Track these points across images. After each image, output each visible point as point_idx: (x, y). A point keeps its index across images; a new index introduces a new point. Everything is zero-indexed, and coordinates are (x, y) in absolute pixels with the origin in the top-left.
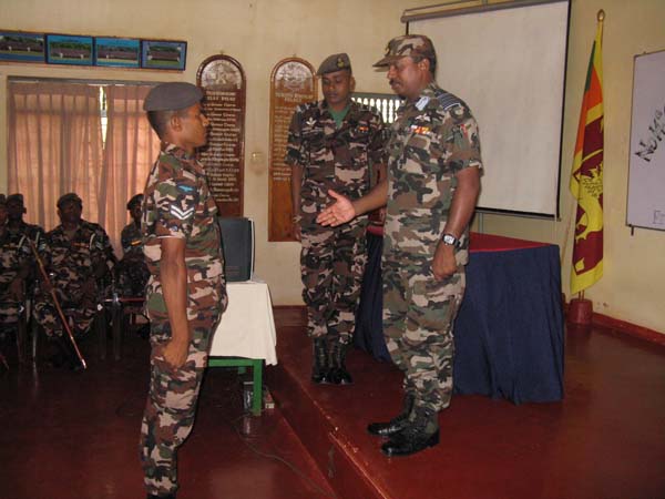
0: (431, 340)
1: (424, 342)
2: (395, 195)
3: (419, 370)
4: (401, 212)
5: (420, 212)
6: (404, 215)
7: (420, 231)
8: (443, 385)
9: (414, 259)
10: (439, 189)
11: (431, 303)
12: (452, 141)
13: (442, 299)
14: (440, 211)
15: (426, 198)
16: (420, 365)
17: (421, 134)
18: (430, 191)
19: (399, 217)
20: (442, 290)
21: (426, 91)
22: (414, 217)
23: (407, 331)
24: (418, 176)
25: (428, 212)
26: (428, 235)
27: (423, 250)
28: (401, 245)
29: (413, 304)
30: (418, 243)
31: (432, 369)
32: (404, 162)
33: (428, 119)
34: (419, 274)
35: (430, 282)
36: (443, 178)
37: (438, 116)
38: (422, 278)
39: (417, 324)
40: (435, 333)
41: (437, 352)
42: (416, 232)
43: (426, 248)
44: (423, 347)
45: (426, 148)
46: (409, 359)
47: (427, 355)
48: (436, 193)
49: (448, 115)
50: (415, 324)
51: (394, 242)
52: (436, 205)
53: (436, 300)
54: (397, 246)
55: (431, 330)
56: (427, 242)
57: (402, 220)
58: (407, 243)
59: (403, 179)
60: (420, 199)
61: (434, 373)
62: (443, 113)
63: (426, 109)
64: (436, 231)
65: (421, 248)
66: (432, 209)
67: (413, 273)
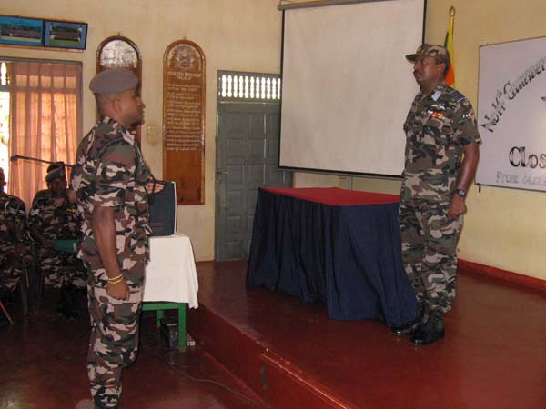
0: (444, 261)
1: (439, 263)
2: (414, 160)
3: (434, 284)
4: (420, 172)
5: (434, 172)
6: (422, 174)
7: (435, 185)
8: (450, 295)
9: (431, 204)
10: (447, 156)
11: (444, 235)
12: (462, 124)
13: (450, 232)
14: (448, 171)
15: (439, 162)
16: (435, 280)
17: (437, 117)
18: (441, 157)
19: (419, 175)
20: (450, 225)
21: (439, 87)
22: (430, 175)
23: (427, 257)
24: (432, 146)
25: (440, 171)
26: (441, 187)
27: (437, 197)
28: (420, 194)
29: (431, 237)
30: (433, 193)
31: (443, 282)
32: (422, 136)
33: (443, 108)
34: (435, 215)
35: (443, 220)
36: (450, 148)
37: (451, 106)
38: (438, 218)
39: (435, 251)
40: (447, 257)
41: (447, 270)
42: (431, 185)
43: (439, 196)
44: (438, 267)
45: (440, 128)
46: (427, 277)
47: (440, 273)
48: (445, 159)
49: (459, 106)
50: (432, 251)
51: (414, 192)
52: (445, 167)
53: (447, 233)
54: (417, 195)
55: (445, 255)
56: (440, 192)
57: (420, 177)
58: (424, 193)
59: (421, 148)
60: (434, 162)
61: (444, 286)
62: (455, 104)
63: (439, 100)
64: (446, 185)
65: (436, 196)
66: (443, 169)
67: (430, 215)
